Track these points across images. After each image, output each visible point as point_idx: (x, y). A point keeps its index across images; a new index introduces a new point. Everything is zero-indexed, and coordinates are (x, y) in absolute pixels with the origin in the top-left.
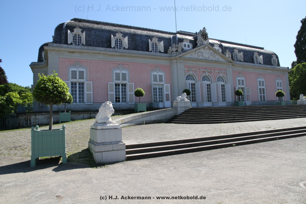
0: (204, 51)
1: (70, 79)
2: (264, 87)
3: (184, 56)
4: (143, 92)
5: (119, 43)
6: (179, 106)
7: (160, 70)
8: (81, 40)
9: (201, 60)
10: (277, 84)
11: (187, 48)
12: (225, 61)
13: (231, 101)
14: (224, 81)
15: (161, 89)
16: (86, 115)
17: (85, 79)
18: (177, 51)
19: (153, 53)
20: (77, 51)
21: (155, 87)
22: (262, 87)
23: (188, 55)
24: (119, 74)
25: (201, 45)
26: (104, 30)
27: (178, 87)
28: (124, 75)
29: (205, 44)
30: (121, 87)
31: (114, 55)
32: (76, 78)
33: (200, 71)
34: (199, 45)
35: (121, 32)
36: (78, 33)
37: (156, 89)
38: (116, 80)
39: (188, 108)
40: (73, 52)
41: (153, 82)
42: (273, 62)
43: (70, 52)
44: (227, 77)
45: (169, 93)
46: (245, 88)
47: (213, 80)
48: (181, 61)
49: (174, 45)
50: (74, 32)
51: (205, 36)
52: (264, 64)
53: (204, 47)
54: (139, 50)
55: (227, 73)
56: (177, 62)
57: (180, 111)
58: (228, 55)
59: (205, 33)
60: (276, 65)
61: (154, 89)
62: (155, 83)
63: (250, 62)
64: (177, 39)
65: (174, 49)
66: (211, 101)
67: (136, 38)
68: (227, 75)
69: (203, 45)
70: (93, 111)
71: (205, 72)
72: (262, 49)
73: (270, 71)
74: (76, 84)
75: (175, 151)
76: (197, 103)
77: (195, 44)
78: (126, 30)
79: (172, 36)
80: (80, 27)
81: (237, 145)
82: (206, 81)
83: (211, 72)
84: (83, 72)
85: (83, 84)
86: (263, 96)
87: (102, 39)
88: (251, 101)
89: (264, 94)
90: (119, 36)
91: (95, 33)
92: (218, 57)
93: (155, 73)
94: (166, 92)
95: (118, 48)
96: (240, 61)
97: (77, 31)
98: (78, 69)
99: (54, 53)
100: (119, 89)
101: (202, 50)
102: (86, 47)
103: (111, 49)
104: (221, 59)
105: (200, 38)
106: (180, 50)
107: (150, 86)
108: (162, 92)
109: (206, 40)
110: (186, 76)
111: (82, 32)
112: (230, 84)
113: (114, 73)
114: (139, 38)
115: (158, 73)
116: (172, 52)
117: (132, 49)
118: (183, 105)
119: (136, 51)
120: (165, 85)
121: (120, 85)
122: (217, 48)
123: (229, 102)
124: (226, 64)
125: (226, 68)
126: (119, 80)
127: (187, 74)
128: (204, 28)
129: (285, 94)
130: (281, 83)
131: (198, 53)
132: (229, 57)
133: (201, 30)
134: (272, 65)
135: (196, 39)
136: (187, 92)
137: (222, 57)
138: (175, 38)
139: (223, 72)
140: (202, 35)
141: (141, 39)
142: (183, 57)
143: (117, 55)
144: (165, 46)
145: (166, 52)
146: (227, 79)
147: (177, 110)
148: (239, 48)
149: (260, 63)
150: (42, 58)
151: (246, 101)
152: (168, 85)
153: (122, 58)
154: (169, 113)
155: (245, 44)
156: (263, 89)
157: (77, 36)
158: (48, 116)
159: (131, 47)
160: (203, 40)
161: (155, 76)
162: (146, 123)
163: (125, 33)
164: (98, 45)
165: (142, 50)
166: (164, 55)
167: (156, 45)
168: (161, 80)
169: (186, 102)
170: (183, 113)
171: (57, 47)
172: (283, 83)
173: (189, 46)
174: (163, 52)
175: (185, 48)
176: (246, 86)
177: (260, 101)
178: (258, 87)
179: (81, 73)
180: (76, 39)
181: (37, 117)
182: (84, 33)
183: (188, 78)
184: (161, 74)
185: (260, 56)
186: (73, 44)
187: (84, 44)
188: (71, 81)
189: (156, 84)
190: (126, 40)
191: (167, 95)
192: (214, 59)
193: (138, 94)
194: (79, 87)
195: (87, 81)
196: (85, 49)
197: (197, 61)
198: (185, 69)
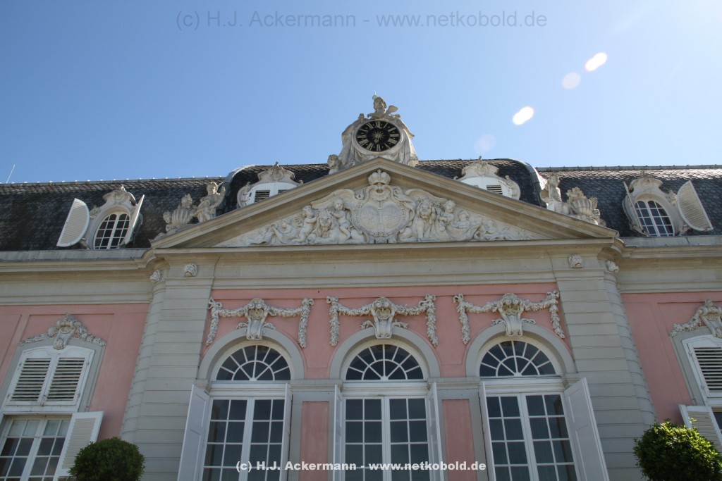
0: (370, 203)
7: (81, 331)
14: (548, 369)
15: (57, 448)
21: (25, 432)
33: (328, 317)
41: (7, 400)
44: (566, 339)
48: (190, 268)
51: (384, 131)
55: (566, 308)
61: (10, 446)
62: (22, 407)
68: (563, 324)
71: (367, 316)
82: (384, 378)
83: (425, 313)
93: (42, 352)
96: (686, 232)
104: (501, 230)
108: (54, 466)
112: (586, 385)
115: (57, 352)
120: (76, 418)
122: (481, 181)
124: (549, 251)
125: (549, 277)
139: (528, 305)
146: (570, 348)
167: (125, 224)
168: (63, 390)
184: (76, 352)
198: (215, 312)
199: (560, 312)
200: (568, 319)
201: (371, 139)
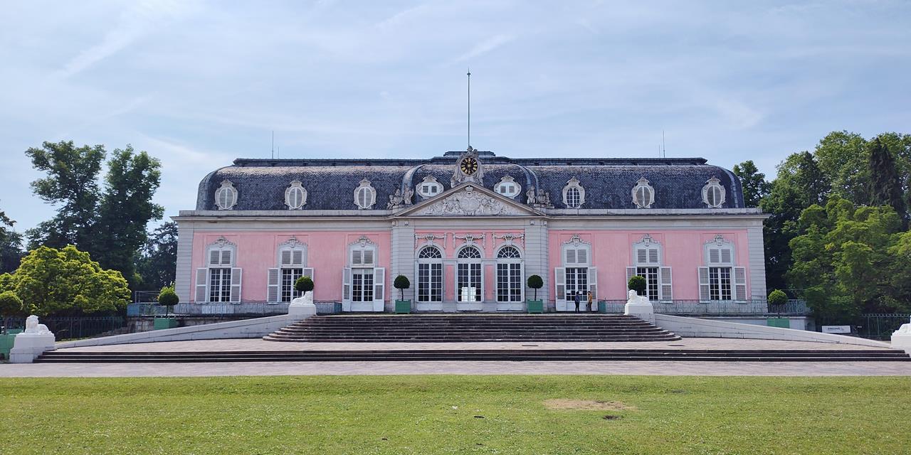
0: (464, 198)
1: (209, 263)
3: (414, 212)
7: (368, 240)
8: (231, 199)
9: (456, 217)
11: (429, 194)
12: (522, 213)
14: (518, 256)
15: (369, 278)
17: (231, 263)
21: (357, 272)
22: (648, 265)
23: (425, 208)
24: (289, 253)
25: (458, 184)
27: (398, 273)
28: (298, 255)
31: (281, 222)
32: (218, 262)
33: (453, 238)
37: (360, 276)
40: (215, 222)
41: (352, 264)
42: (706, 198)
43: (210, 222)
45: (383, 284)
46: (590, 269)
47: (484, 256)
48: (406, 223)
50: (221, 188)
54: (331, 207)
55: (526, 237)
56: (399, 225)
59: (471, 159)
60: (720, 205)
61: (355, 276)
62: (357, 266)
66: (479, 300)
68: (524, 242)
69: (463, 184)
71: (465, 239)
72: (701, 162)
73: (686, 223)
74: (218, 271)
76: (445, 303)
79: (414, 169)
82: (469, 258)
83: (482, 238)
85: (228, 271)
87: (268, 194)
90: (297, 185)
92: (500, 205)
98: (222, 249)
99: (186, 225)
100: (290, 277)
101: (459, 195)
102: (236, 212)
104: (510, 211)
105: (458, 169)
108: (370, 282)
109: (471, 173)
110: (421, 249)
111: (234, 186)
113: (281, 251)
115: (363, 248)
119: (326, 211)
121: (292, 272)
124: (524, 219)
125: (522, 227)
126: (289, 262)
127: (423, 247)
130: (726, 251)
131: (449, 202)
134: (704, 206)
137: (512, 205)
139: (515, 236)
140: (462, 164)
142: (412, 215)
144: (386, 195)
146: (525, 250)
152: (382, 270)
157: (226, 194)
160: (464, 174)
161: (357, 254)
163: (310, 179)
164: (259, 207)
166: (376, 214)
167: (369, 194)
168: (368, 260)
173: (434, 190)
175: (423, 194)
176: (592, 265)
178: (633, 265)
179: (227, 254)
180: (224, 200)
183: (426, 253)
186: (219, 208)
188: (211, 267)
189: (358, 268)
191: (379, 288)
192: (489, 212)
194: (224, 277)
195: (234, 266)
197: (444, 219)
198: (416, 237)
199: (524, 239)
200: (527, 242)
201: (467, 168)
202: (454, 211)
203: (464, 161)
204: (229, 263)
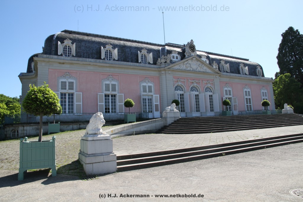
0: (192, 63)
1: (60, 89)
2: (250, 97)
3: (173, 67)
4: (133, 102)
5: (109, 55)
6: (168, 116)
7: (149, 81)
8: (71, 51)
9: (189, 71)
10: (262, 93)
11: (175, 60)
12: (212, 72)
13: (219, 111)
14: (211, 91)
15: (150, 100)
16: (75, 126)
17: (74, 90)
18: (166, 62)
19: (142, 64)
20: (67, 62)
21: (145, 97)
22: (248, 97)
23: (177, 66)
24: (109, 85)
25: (189, 56)
26: (94, 41)
27: (167, 98)
28: (114, 86)
29: (192, 56)
30: (110, 98)
31: (104, 66)
32: (65, 89)
33: (188, 82)
34: (187, 56)
35: (111, 44)
36: (68, 45)
37: (146, 99)
38: (106, 90)
39: (178, 118)
40: (63, 63)
41: (142, 92)
42: (258, 73)
43: (60, 63)
44: (214, 88)
45: (159, 103)
46: (233, 98)
47: (201, 91)
48: (170, 72)
49: (163, 56)
50: (64, 44)
51: (193, 48)
52: (249, 74)
53: (192, 59)
54: (128, 61)
56: (166, 73)
57: (170, 121)
58: (215, 66)
59: (193, 46)
60: (261, 76)
61: (143, 99)
62: (145, 93)
63: (236, 73)
64: (166, 51)
65: (163, 61)
66: (199, 111)
67: (125, 50)
68: (214, 86)
69: (191, 56)
70: (83, 122)
71: (193, 82)
72: (247, 60)
73: (256, 82)
74: (65, 94)
75: (166, 162)
76: (186, 113)
77: (183, 55)
78: (116, 42)
79: (160, 48)
80: (71, 39)
81: (227, 154)
82: (194, 91)
83: (199, 83)
84: (73, 82)
85: (72, 94)
86: (250, 105)
87: (92, 51)
88: (238, 111)
89: (250, 103)
90: (109, 47)
91: (85, 44)
92: (205, 68)
93: (144, 84)
94: (155, 102)
95: (107, 59)
96: (227, 72)
97: (67, 42)
98: (68, 80)
99: (43, 64)
100: (109, 99)
101: (190, 62)
102: (76, 59)
103: (101, 61)
104: (208, 70)
105: (188, 50)
106: (168, 61)
107: (140, 97)
108: (151, 103)
109: (193, 52)
110: (175, 86)
111: (73, 43)
112: (217, 94)
113: (104, 84)
114: (129, 50)
115: (147, 84)
116: (161, 63)
117: (121, 61)
118: (172, 115)
119: (125, 62)
120: (154, 96)
121: (110, 96)
122: (204, 59)
123: (217, 112)
124: (214, 75)
125: (213, 79)
126: (109, 91)
127: (176, 85)
128: (192, 40)
129: (270, 104)
130: (266, 93)
131: (186, 64)
132: (216, 68)
133: (188, 42)
134: (257, 76)
135: (184, 51)
136: (176, 102)
137: (210, 68)
138: (163, 50)
139: (211, 82)
140: (189, 47)
141: (130, 51)
142: (171, 68)
143: (107, 67)
144: (154, 58)
145: (155, 63)
147: (166, 120)
148: (225, 60)
149: (246, 74)
150: (32, 69)
151: (234, 111)
152: (158, 96)
153: (112, 69)
154: (158, 123)
155: (231, 56)
156: (250, 99)
157: (67, 47)
158: (36, 127)
159: (121, 58)
160: (190, 52)
161: (144, 87)
162: (136, 134)
163: (115, 45)
164: (88, 57)
165: (132, 62)
166: (152, 67)
167: (145, 57)
168: (150, 91)
169: (175, 112)
170: (172, 123)
171: (47, 58)
172: (268, 93)
173: (177, 58)
174: (152, 63)
175: (173, 60)
176: (233, 97)
177: (246, 110)
178: (244, 97)
179: (71, 84)
180: (66, 51)
181: (25, 128)
182: (74, 45)
183: (177, 88)
184: (150, 84)
185: (245, 67)
186: (63, 55)
187: (75, 55)
188: (61, 91)
189: (145, 95)
190: (116, 52)
191: (157, 106)
192: (202, 70)
193: (128, 104)
194: (69, 98)
195: (76, 92)
196: (75, 60)
197: (185, 72)
198: (174, 80)
199: (214, 84)
200: (215, 85)
201: (191, 49)
202: (189, 69)
203: (190, 46)
204: (73, 89)
